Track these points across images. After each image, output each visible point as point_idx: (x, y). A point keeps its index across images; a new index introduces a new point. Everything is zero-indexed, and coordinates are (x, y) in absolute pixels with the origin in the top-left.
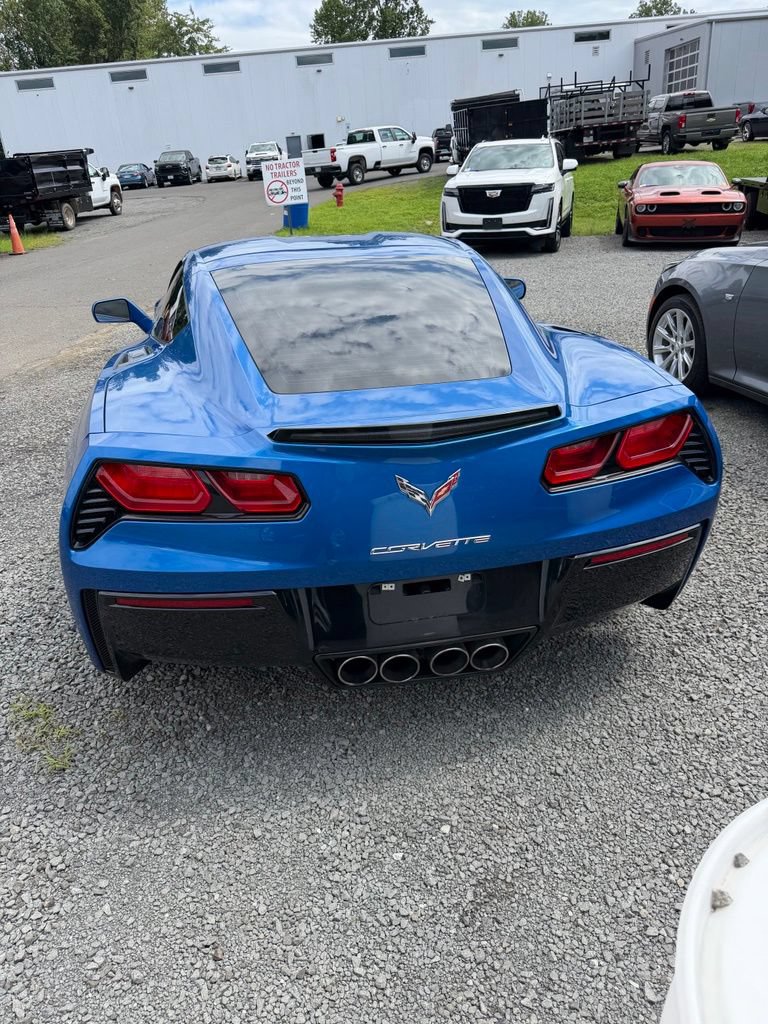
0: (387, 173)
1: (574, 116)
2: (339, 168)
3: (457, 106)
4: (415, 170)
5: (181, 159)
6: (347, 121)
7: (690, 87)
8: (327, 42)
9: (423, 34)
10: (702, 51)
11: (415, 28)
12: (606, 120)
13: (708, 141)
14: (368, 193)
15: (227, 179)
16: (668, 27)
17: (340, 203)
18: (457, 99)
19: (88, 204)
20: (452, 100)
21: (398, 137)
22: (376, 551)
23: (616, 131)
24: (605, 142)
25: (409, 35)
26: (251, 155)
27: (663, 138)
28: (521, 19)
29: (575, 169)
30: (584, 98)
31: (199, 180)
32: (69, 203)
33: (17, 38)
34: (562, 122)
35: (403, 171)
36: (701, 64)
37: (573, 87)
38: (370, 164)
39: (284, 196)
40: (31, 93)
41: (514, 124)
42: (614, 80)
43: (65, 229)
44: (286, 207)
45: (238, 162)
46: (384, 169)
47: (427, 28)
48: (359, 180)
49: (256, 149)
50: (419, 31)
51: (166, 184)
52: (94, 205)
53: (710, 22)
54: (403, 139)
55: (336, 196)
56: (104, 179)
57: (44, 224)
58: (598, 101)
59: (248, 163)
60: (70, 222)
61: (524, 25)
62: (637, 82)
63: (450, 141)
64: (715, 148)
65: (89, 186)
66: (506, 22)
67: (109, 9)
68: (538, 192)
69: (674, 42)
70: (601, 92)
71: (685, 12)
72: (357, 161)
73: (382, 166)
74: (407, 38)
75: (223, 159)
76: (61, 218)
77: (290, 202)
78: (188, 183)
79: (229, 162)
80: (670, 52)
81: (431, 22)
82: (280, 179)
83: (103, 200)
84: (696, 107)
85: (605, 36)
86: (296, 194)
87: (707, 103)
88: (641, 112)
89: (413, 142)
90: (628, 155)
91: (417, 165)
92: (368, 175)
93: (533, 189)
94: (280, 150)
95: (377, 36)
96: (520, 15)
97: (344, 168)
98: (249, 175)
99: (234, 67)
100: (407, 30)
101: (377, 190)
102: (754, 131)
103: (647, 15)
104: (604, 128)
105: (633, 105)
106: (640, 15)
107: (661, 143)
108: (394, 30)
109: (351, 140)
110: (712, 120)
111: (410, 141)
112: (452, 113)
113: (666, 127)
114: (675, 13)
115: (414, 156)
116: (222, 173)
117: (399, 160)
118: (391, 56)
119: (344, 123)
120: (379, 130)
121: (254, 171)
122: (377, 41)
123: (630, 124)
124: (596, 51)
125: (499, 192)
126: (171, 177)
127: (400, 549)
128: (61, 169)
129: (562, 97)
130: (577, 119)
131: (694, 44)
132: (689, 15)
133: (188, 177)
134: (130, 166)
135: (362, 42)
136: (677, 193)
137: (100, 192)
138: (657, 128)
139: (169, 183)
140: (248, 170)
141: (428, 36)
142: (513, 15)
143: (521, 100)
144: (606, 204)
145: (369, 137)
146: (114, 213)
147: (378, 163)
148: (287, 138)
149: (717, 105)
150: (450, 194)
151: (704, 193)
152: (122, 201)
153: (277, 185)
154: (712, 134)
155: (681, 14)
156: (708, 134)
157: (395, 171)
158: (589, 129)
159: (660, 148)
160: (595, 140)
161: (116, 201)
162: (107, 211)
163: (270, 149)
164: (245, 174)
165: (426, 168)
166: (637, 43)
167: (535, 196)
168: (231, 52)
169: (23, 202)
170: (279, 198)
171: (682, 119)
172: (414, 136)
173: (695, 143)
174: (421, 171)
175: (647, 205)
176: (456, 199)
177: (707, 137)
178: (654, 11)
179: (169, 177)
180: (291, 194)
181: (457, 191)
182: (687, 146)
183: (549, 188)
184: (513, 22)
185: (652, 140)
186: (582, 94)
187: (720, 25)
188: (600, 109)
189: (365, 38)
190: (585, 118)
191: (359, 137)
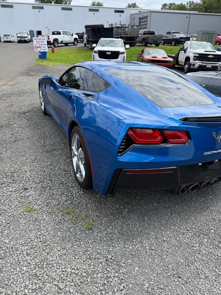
0: (64, 45)
1: (120, 33)
2: (50, 42)
3: (87, 27)
4: (73, 44)
6: (49, 28)
7: (146, 29)
8: (39, 3)
9: (69, 4)
10: (149, 19)
11: (67, 2)
12: (128, 35)
13: (154, 44)
14: (61, 50)
15: (10, 42)
16: (139, 12)
17: (53, 52)
18: (86, 25)
20: (85, 25)
21: (68, 34)
22: (206, 153)
23: (131, 39)
24: (128, 42)
25: (65, 4)
26: (19, 35)
27: (143, 42)
28: (96, 4)
29: (129, 48)
30: (123, 29)
34: (116, 35)
35: (69, 44)
36: (148, 23)
37: (119, 25)
38: (60, 42)
39: (40, 49)
41: (104, 34)
42: (129, 24)
44: (40, 52)
45: (14, 37)
46: (63, 43)
47: (70, 3)
48: (56, 46)
49: (20, 33)
50: (68, 3)
53: (151, 12)
54: (69, 35)
55: (52, 50)
58: (125, 30)
59: (18, 37)
61: (96, 6)
62: (136, 26)
63: (83, 37)
64: (156, 46)
66: (92, 4)
68: (120, 54)
69: (141, 16)
70: (126, 28)
71: (140, 8)
72: (56, 40)
73: (63, 42)
74: (64, 5)
75: (9, 35)
77: (42, 51)
79: (11, 37)
80: (140, 19)
81: (71, 1)
82: (39, 43)
84: (151, 34)
85: (122, 12)
86: (44, 48)
87: (154, 34)
88: (137, 34)
89: (72, 36)
90: (134, 46)
91: (73, 43)
92: (59, 45)
93: (120, 53)
94: (28, 34)
95: (55, 3)
96: (95, 3)
97: (52, 42)
98: (18, 41)
99: (11, 6)
100: (64, 2)
101: (64, 50)
102: (164, 42)
103: (130, 7)
104: (128, 38)
105: (135, 32)
106: (128, 7)
107: (142, 43)
108: (60, 2)
109: (53, 33)
110: (155, 38)
111: (71, 36)
112: (85, 29)
113: (144, 39)
114: (137, 8)
115: (73, 40)
116: (9, 40)
117: (68, 41)
118: (62, 10)
119: (48, 28)
120: (62, 31)
121: (20, 40)
122: (55, 4)
123: (135, 37)
124: (120, 16)
125: (110, 53)
127: (211, 153)
129: (116, 28)
130: (121, 34)
131: (147, 17)
132: (141, 9)
135: (50, 4)
136: (156, 57)
138: (141, 39)
140: (18, 40)
141: (70, 5)
142: (93, 2)
143: (105, 27)
144: (131, 59)
145: (59, 33)
147: (62, 41)
148: (30, 31)
149: (156, 34)
150: (95, 52)
151: (163, 58)
153: (38, 45)
154: (155, 42)
155: (139, 9)
156: (154, 42)
157: (66, 44)
158: (124, 37)
159: (142, 44)
160: (126, 41)
163: (24, 34)
164: (16, 41)
165: (76, 44)
166: (131, 15)
167: (120, 55)
168: (8, 2)
170: (39, 49)
171: (148, 37)
172: (72, 34)
173: (151, 44)
174: (74, 45)
175: (149, 60)
176: (97, 54)
177: (154, 43)
178: (132, 7)
180: (42, 48)
181: (98, 52)
182: (149, 45)
183: (123, 53)
184: (93, 4)
185: (140, 42)
186: (122, 27)
187: (153, 13)
188: (125, 32)
189: (51, 3)
190: (123, 34)
191: (56, 33)
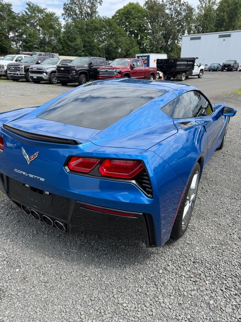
5: (232, 63)
19: (191, 74)
31: (237, 70)
32: (185, 73)
33: (199, 25)
40: (193, 41)
43: (181, 80)
51: (224, 70)
52: (193, 74)
56: (199, 67)
57: (176, 78)
60: (183, 79)
65: (193, 68)
67: (229, 16)
76: (181, 77)
78: (232, 71)
83: (197, 73)
126: (227, 68)
128: (186, 63)
133: (232, 69)
134: (215, 64)
137: (196, 70)
139: (226, 70)
146: (199, 77)
152: (203, 74)
161: (201, 74)
162: (197, 77)
169: (171, 71)
179: (226, 68)
